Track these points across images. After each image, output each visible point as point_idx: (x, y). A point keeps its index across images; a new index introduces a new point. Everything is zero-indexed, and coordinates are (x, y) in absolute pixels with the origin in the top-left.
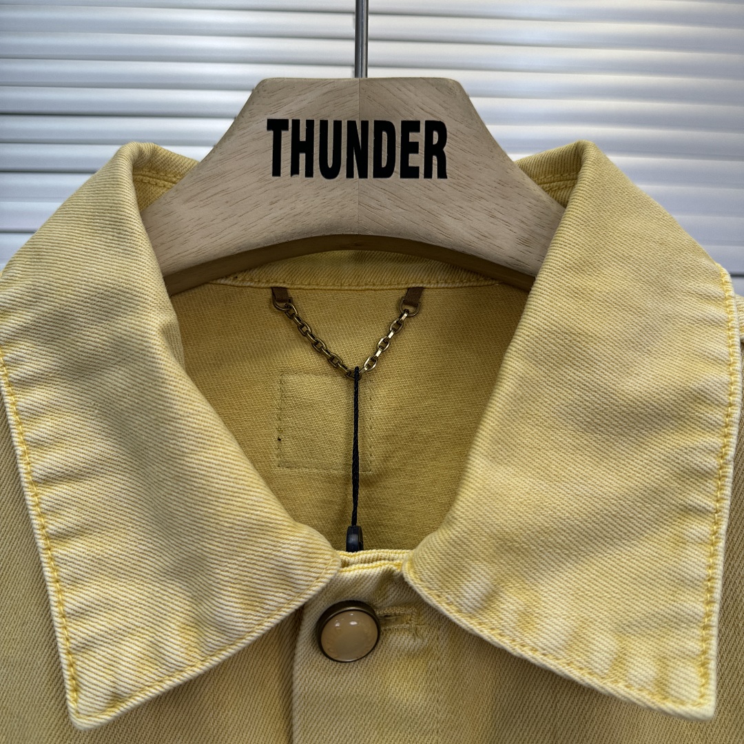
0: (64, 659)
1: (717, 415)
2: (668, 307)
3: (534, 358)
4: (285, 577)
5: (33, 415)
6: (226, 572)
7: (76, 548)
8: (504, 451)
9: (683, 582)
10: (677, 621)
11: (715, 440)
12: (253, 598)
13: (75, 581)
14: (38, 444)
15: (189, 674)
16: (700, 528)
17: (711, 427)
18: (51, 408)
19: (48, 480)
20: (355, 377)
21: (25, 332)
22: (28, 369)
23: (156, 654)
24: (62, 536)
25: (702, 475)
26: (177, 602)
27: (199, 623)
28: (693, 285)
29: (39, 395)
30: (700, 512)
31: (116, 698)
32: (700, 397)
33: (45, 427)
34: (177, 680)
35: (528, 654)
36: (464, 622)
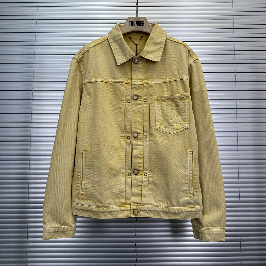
0: (117, 61)
1: (163, 43)
2: (161, 36)
3: (150, 39)
4: (132, 55)
5: (112, 45)
6: (128, 54)
7: (116, 54)
8: (147, 46)
9: (159, 54)
10: (159, 56)
11: (163, 45)
12: (130, 56)
13: (117, 56)
14: (113, 47)
15: (125, 61)
16: (161, 51)
17: (163, 44)
18: (114, 44)
19: (114, 49)
20: (136, 45)
21: (111, 38)
22: (112, 41)
23: (123, 60)
24: (116, 53)
25: (162, 47)
26: (124, 57)
27: (126, 58)
28: (163, 34)
29: (113, 43)
30: (161, 50)
31: (120, 63)
32: (162, 42)
33: (113, 46)
34: (125, 62)
35: (149, 59)
36: (144, 57)
